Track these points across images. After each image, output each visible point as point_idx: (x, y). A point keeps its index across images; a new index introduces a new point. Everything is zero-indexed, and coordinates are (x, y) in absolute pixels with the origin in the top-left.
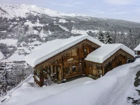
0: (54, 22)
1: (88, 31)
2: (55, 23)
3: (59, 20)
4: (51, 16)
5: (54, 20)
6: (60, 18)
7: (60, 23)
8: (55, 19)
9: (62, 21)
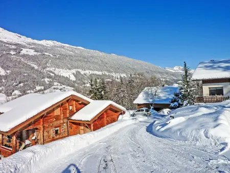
0: (12, 53)
1: (74, 71)
2: (14, 55)
3: (22, 50)
4: (5, 41)
5: (10, 49)
6: (24, 47)
7: (24, 56)
8: (13, 47)
9: (27, 52)
